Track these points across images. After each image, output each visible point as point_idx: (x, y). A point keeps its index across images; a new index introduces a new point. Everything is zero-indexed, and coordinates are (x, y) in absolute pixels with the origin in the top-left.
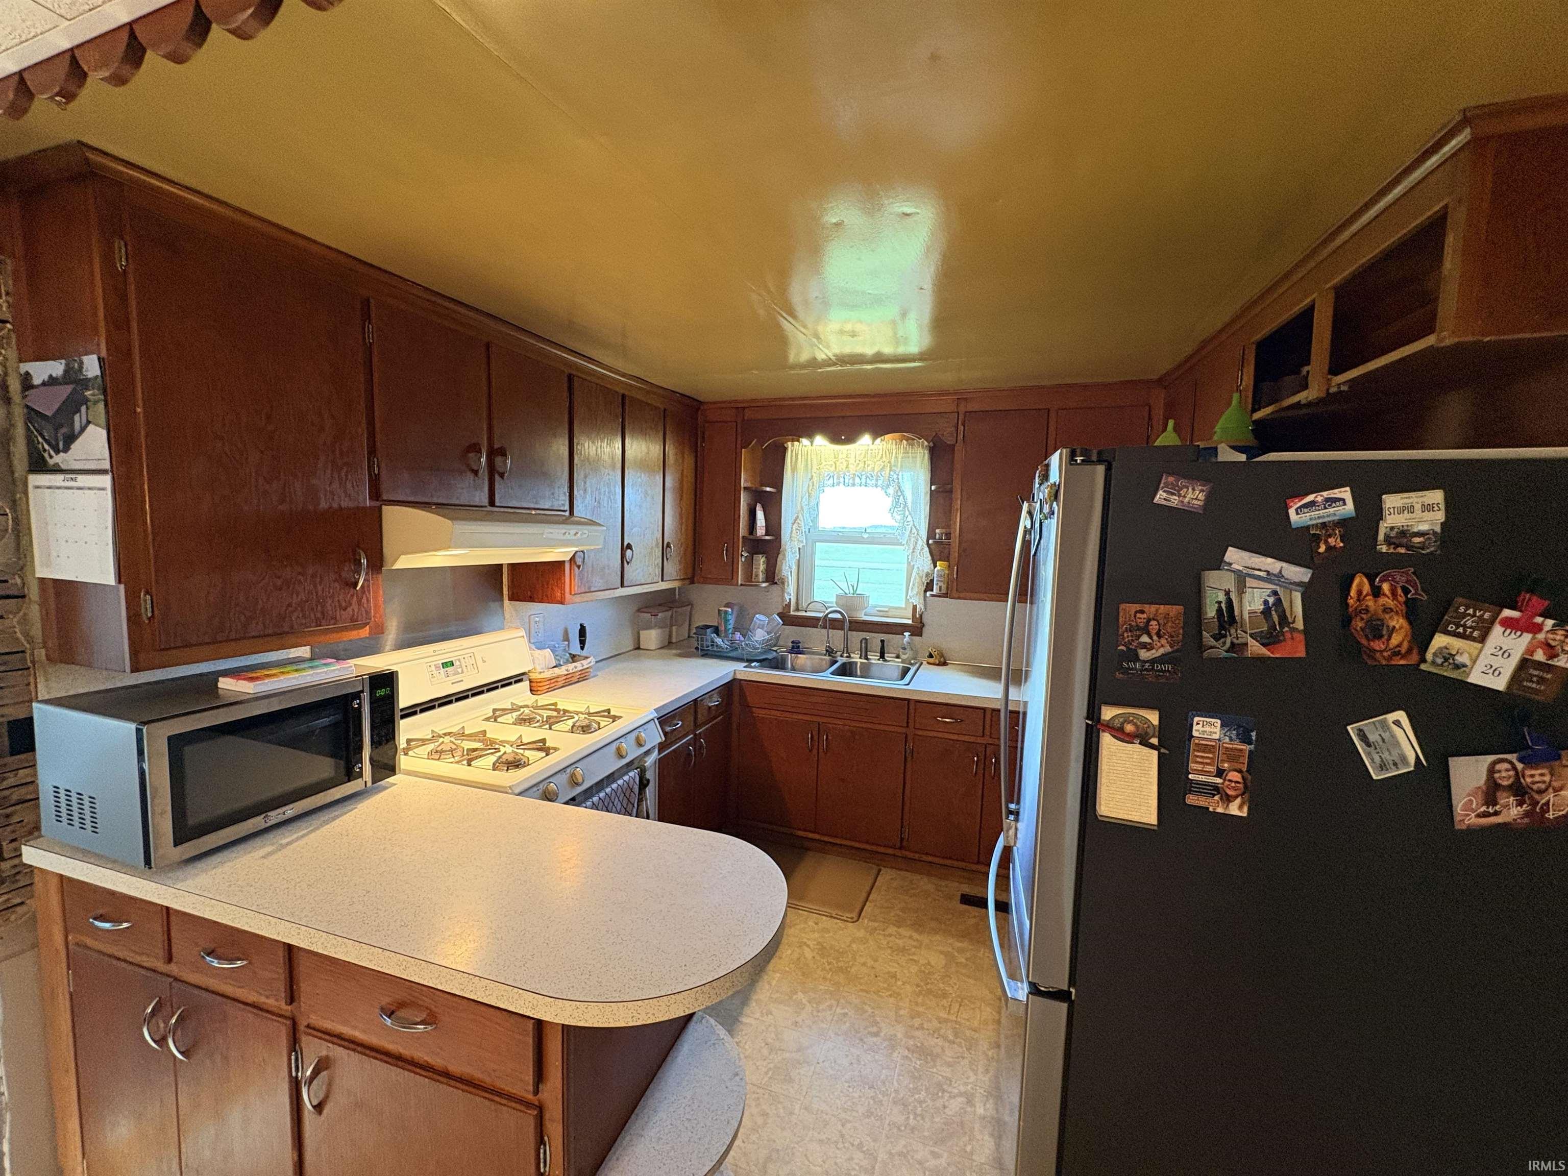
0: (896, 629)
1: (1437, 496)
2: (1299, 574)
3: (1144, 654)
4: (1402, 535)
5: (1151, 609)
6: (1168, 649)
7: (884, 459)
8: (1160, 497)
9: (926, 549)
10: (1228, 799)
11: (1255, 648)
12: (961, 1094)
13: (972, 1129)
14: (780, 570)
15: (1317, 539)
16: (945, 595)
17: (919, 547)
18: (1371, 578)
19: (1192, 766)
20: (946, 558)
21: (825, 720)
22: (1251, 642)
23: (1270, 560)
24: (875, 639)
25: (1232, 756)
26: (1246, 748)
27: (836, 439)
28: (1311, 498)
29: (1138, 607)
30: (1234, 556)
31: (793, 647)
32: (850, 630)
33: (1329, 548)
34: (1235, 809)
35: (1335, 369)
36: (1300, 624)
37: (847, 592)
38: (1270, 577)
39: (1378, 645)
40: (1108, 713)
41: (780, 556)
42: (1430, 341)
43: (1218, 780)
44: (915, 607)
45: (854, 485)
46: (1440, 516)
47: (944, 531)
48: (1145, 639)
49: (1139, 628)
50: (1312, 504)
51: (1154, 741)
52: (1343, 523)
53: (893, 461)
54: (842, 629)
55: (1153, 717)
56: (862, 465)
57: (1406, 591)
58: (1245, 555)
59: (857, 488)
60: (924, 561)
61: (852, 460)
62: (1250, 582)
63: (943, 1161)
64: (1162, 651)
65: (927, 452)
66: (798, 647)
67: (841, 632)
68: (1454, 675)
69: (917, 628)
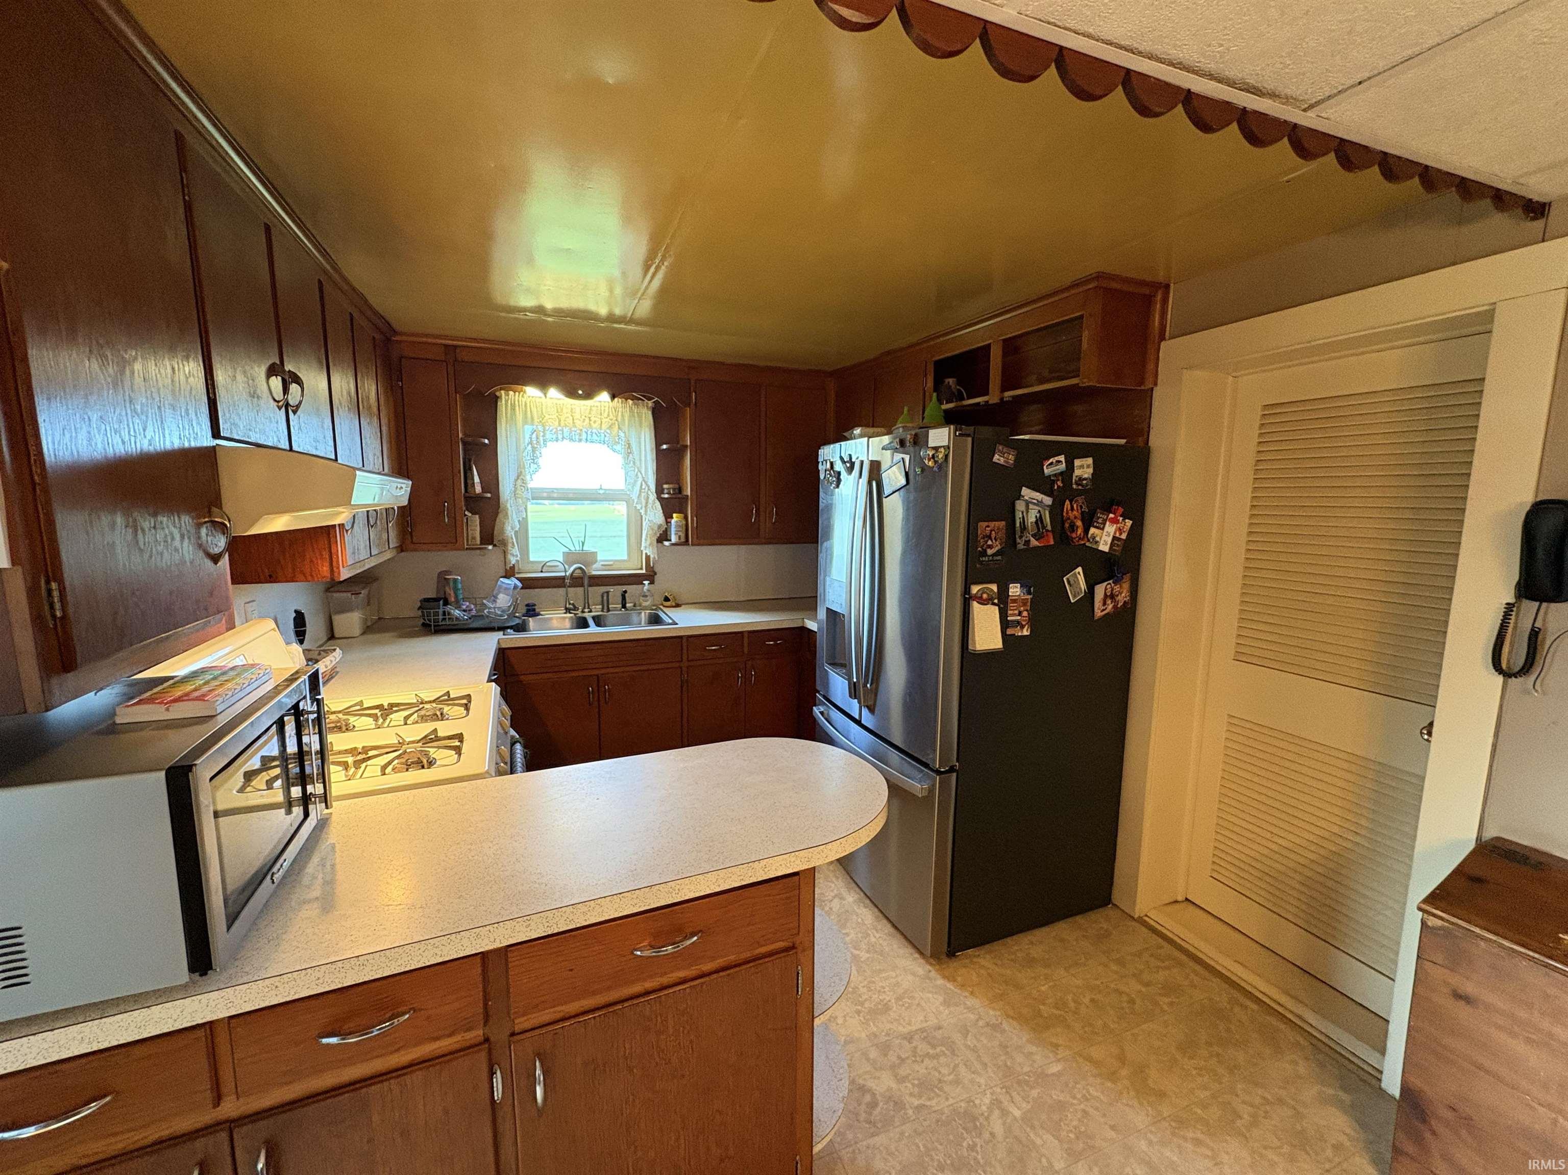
0: (636, 579)
1: (1090, 461)
2: (1048, 501)
3: (990, 552)
4: (1081, 479)
5: (992, 524)
6: (999, 547)
7: (611, 417)
8: (997, 458)
9: (658, 504)
10: (1022, 627)
11: (1034, 543)
12: (834, 897)
13: (854, 911)
14: (502, 531)
15: (1053, 482)
16: (686, 543)
17: (650, 501)
18: (1071, 502)
19: (1010, 612)
20: (682, 511)
21: (603, 671)
22: (1032, 539)
23: (1038, 494)
24: (615, 591)
25: (1024, 602)
26: (1029, 597)
27: (571, 393)
28: (1051, 460)
29: (986, 524)
30: (1025, 491)
31: (528, 610)
32: (590, 586)
33: (1058, 487)
34: (1026, 632)
35: (1004, 389)
36: (1049, 528)
37: (573, 549)
38: (1040, 503)
39: (1074, 535)
40: (975, 589)
41: (500, 516)
42: (1074, 381)
43: (1019, 618)
44: (648, 557)
45: (580, 440)
46: (1091, 470)
47: (671, 486)
48: (990, 542)
49: (987, 536)
50: (1052, 463)
51: (996, 601)
52: (1062, 473)
53: (619, 418)
54: (582, 585)
55: (994, 587)
56: (587, 420)
57: (1081, 507)
58: (1029, 491)
59: (583, 443)
60: (655, 515)
61: (577, 416)
62: (1031, 506)
63: (852, 935)
64: (997, 549)
65: (650, 413)
66: (534, 610)
67: (582, 589)
68: (1094, 546)
69: (651, 576)
